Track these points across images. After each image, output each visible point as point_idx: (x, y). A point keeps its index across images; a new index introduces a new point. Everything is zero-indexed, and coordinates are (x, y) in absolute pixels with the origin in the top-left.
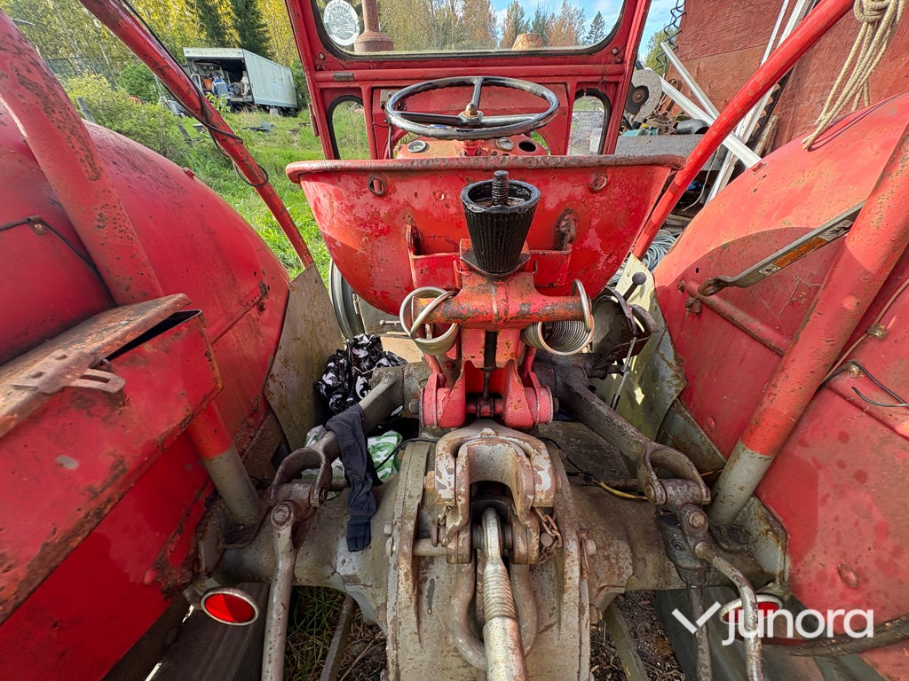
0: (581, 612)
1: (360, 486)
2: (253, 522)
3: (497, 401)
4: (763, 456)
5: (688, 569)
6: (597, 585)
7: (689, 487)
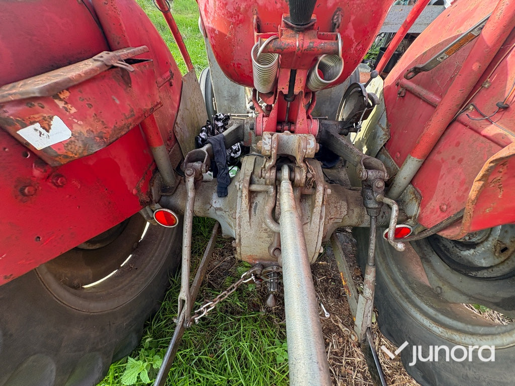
0: (321, 218)
1: (223, 171)
2: (173, 186)
3: (292, 125)
4: (418, 159)
5: (372, 208)
6: (330, 216)
7: (379, 172)
